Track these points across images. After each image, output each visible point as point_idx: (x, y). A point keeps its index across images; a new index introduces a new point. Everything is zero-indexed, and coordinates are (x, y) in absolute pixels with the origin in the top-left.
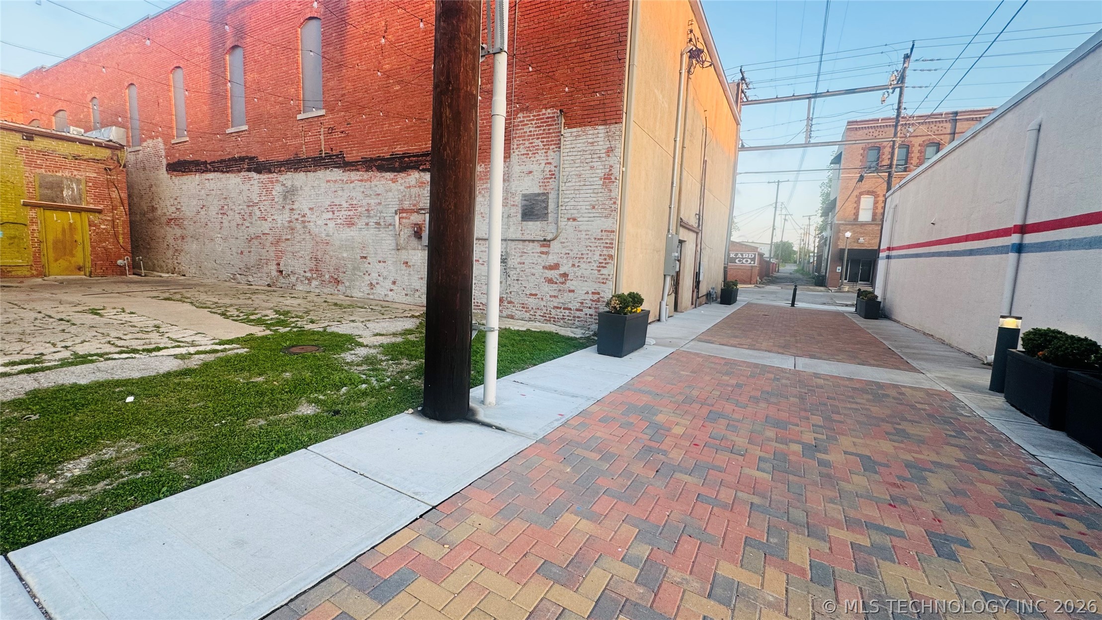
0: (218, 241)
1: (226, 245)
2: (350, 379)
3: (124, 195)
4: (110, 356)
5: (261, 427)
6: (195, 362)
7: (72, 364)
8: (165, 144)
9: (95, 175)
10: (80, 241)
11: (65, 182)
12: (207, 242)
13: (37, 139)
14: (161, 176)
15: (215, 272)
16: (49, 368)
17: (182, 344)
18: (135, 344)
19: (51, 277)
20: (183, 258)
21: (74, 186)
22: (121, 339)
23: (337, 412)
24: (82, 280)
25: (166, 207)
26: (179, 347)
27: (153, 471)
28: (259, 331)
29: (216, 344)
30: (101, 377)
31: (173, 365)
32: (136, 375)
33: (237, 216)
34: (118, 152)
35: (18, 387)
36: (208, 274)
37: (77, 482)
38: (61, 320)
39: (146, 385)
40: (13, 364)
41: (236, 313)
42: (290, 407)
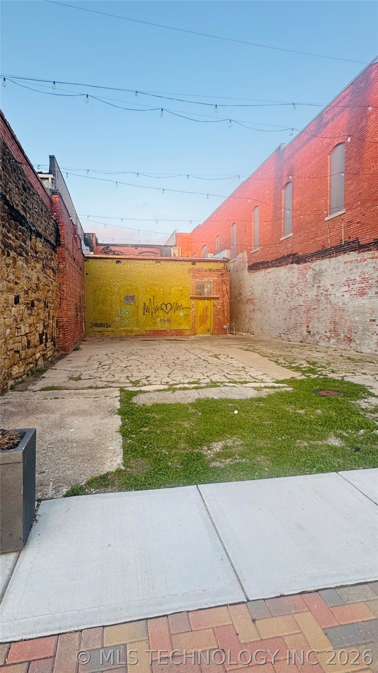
0: (272, 311)
1: (277, 314)
2: (366, 424)
3: (228, 288)
4: (225, 384)
5: (305, 447)
6: (264, 393)
7: (211, 387)
8: (248, 255)
10: (209, 315)
11: (206, 284)
12: (266, 312)
13: (197, 263)
14: (245, 274)
15: (269, 332)
16: (203, 388)
17: (257, 381)
18: (236, 378)
19: (198, 336)
20: (253, 324)
21: (209, 286)
22: (229, 374)
23: (358, 449)
24: (209, 337)
25: (247, 293)
26: (255, 382)
27: (250, 460)
28: (298, 376)
29: (275, 382)
30: (223, 396)
31: (252, 394)
32: (237, 397)
33: (284, 294)
34: (227, 264)
35: (193, 396)
36: (266, 333)
37: (218, 455)
38: (204, 360)
39: (241, 404)
40: (190, 383)
41: (284, 362)
42: (323, 437)
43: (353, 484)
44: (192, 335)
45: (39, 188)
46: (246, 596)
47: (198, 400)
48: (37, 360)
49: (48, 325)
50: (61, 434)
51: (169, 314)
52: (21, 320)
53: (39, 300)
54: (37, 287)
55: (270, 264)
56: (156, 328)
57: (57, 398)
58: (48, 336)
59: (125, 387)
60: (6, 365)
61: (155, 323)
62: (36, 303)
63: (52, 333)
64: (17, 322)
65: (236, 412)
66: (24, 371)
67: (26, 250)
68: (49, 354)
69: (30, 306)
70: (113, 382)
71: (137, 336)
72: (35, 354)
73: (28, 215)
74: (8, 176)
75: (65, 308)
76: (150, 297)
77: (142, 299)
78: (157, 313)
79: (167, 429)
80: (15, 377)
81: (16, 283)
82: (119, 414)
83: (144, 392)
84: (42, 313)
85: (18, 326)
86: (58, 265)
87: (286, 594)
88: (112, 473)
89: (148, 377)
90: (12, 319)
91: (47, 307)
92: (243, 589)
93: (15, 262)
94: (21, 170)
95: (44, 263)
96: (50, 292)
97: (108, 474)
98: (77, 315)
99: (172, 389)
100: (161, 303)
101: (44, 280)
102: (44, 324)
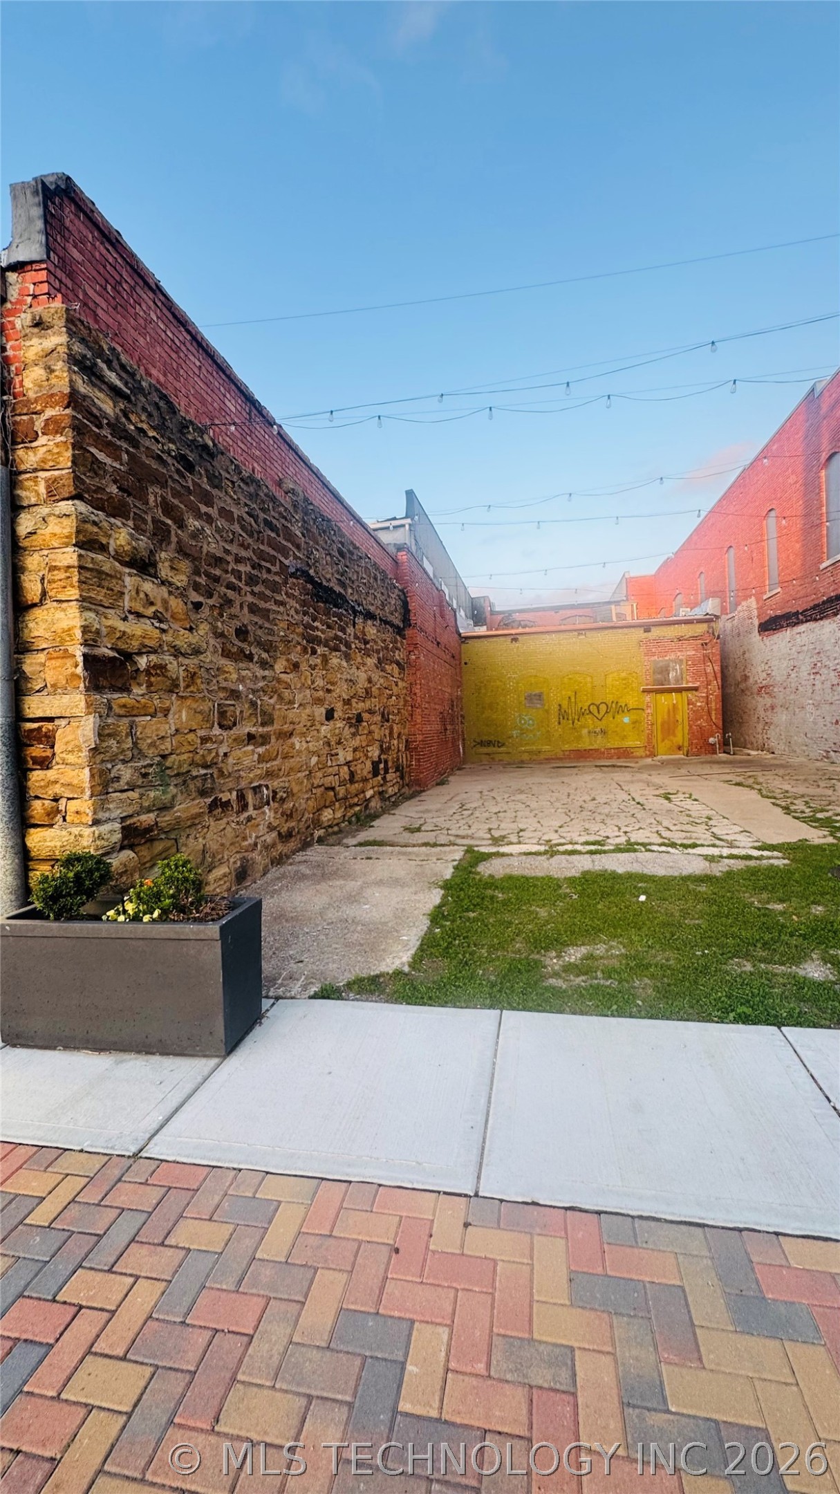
0: (810, 708)
1: (818, 713)
3: (717, 668)
4: (651, 847)
5: (741, 973)
6: (718, 870)
7: (621, 851)
8: (758, 603)
9: (694, 653)
10: (680, 720)
11: (671, 665)
12: (797, 710)
13: (653, 629)
14: (754, 640)
15: (805, 748)
16: (605, 852)
17: (721, 843)
18: (678, 837)
19: (659, 757)
20: (772, 733)
21: (678, 667)
22: (669, 829)
24: (683, 759)
25: (758, 675)
26: (714, 846)
27: (619, 983)
28: (817, 836)
29: (756, 848)
30: (636, 868)
31: (699, 867)
32: (661, 872)
33: (833, 674)
34: (713, 624)
35: (584, 864)
36: (798, 751)
37: (569, 968)
38: (638, 803)
39: (662, 886)
40: (587, 843)
41: (804, 808)
42: (799, 957)
43: (801, 1051)
44: (647, 756)
45: (373, 547)
46: (478, 1188)
47: (585, 873)
48: (368, 800)
49: (389, 748)
50: (350, 911)
51: (604, 722)
52: (339, 743)
53: (371, 712)
54: (367, 693)
55: (801, 617)
56: (581, 746)
57: (370, 858)
58: (390, 764)
59: (477, 846)
60: (310, 809)
61: (579, 738)
62: (365, 716)
63: (398, 759)
64: (329, 746)
65: (643, 898)
66: (344, 816)
67: (346, 641)
68: (391, 791)
69: (353, 721)
70: (463, 837)
71: (548, 760)
72: (363, 792)
73: (350, 591)
74: (311, 543)
75: (419, 721)
76: (570, 693)
77: (555, 697)
78: (582, 719)
79: (507, 917)
80: (326, 824)
81: (329, 691)
82: (441, 888)
83: (503, 855)
84: (377, 731)
85: (333, 752)
86: (408, 656)
87: (542, 1202)
88: (388, 974)
89: (521, 830)
90: (321, 742)
91: (388, 721)
92: (479, 1178)
93: (325, 660)
94: (336, 529)
95: (381, 655)
96: (394, 698)
97: (378, 976)
98: (446, 729)
99: (551, 852)
100: (589, 702)
101: (382, 681)
102: (381, 746)
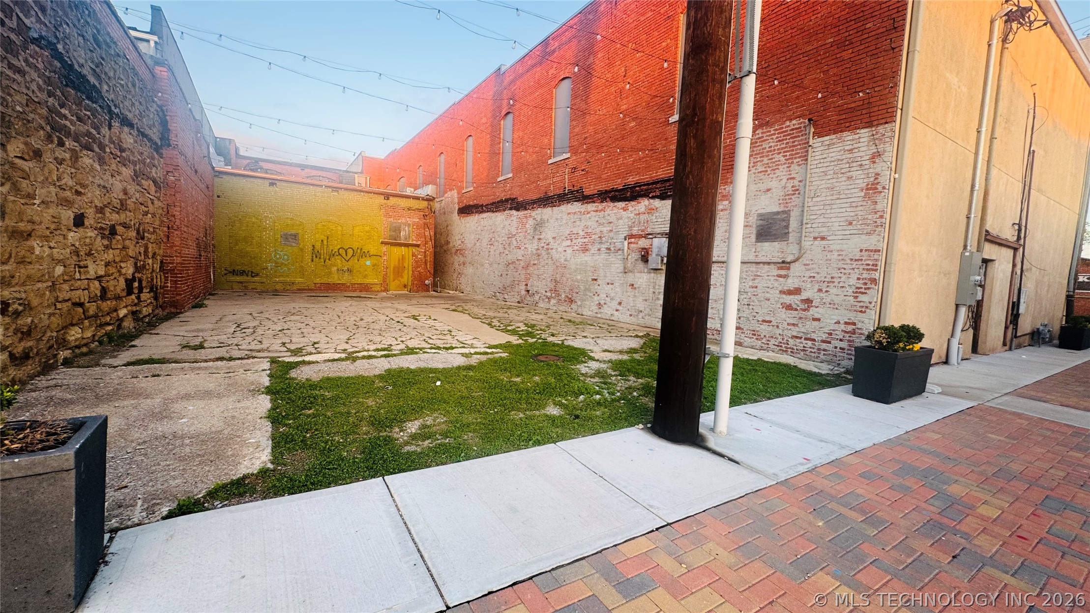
0: (487, 265)
2: (586, 389)
3: (433, 234)
4: (425, 350)
5: (521, 419)
6: (474, 361)
7: (406, 354)
8: (458, 194)
9: (418, 220)
10: (407, 267)
11: (402, 226)
12: (479, 266)
13: (391, 198)
14: (454, 218)
15: (482, 290)
16: (395, 355)
17: (466, 346)
18: (439, 343)
19: (391, 292)
20: (463, 280)
21: (407, 229)
22: (431, 338)
23: (577, 417)
24: (406, 294)
25: (455, 242)
26: (464, 347)
27: (455, 439)
28: (514, 340)
29: (487, 348)
30: (422, 365)
31: (460, 361)
32: (441, 366)
33: (500, 246)
34: (431, 203)
35: (381, 365)
36: (478, 292)
37: (414, 437)
38: (398, 322)
39: (447, 374)
40: (377, 350)
41: (498, 324)
42: (541, 406)
43: (572, 454)
44: (382, 291)
45: (129, 49)
46: (445, 603)
47: (389, 371)
48: (121, 320)
49: (144, 266)
50: (163, 427)
51: (350, 263)
52: (89, 254)
53: (126, 226)
54: (122, 205)
55: (484, 208)
56: (331, 281)
57: (158, 376)
58: (144, 284)
59: (279, 357)
60: (53, 326)
61: (330, 273)
62: (120, 229)
63: (152, 280)
64: (78, 256)
65: (438, 383)
66: (94, 336)
67: (100, 142)
68: (146, 311)
69: (107, 233)
70: (259, 351)
71: (301, 290)
72: (116, 310)
73: (105, 87)
74: (60, 13)
75: (177, 243)
76: (322, 237)
77: (309, 239)
78: (333, 259)
79: (343, 409)
80: (73, 344)
81: (78, 193)
82: (267, 393)
83: (309, 363)
84: (132, 247)
85: (82, 264)
86: (165, 176)
87: (495, 590)
88: (252, 474)
89: (315, 343)
90: (68, 251)
91: (143, 238)
92: (442, 596)
93: (75, 157)
94: (91, 11)
95: (138, 167)
96: (150, 215)
97: (245, 477)
98: (200, 255)
99: (351, 358)
100: (339, 247)
101: (137, 195)
102: (136, 264)
